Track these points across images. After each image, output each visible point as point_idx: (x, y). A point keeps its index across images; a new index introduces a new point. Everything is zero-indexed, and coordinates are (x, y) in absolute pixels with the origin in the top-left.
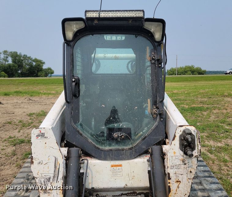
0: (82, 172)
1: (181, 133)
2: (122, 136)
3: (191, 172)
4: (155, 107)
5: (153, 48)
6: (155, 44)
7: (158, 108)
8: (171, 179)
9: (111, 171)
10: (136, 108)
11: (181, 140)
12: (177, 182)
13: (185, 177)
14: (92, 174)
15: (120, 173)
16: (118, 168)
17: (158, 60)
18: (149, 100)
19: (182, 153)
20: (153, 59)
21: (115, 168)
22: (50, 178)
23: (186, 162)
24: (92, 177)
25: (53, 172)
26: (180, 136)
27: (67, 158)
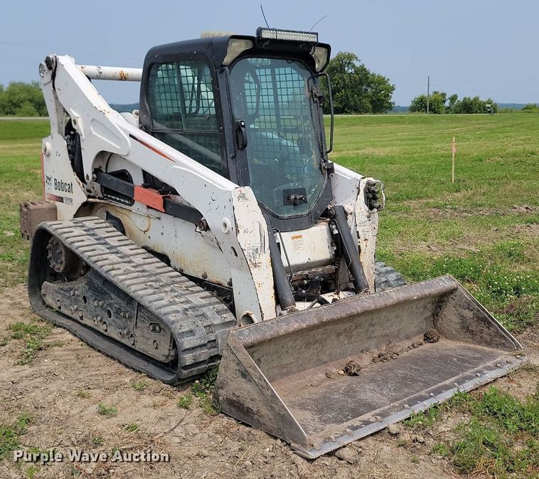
3: (375, 228)
8: (360, 238)
9: (292, 244)
11: (366, 193)
12: (365, 240)
13: (370, 234)
15: (302, 245)
16: (299, 239)
17: (320, 97)
19: (367, 208)
20: (316, 96)
21: (296, 240)
22: (257, 249)
23: (370, 218)
25: (259, 241)
26: (364, 188)
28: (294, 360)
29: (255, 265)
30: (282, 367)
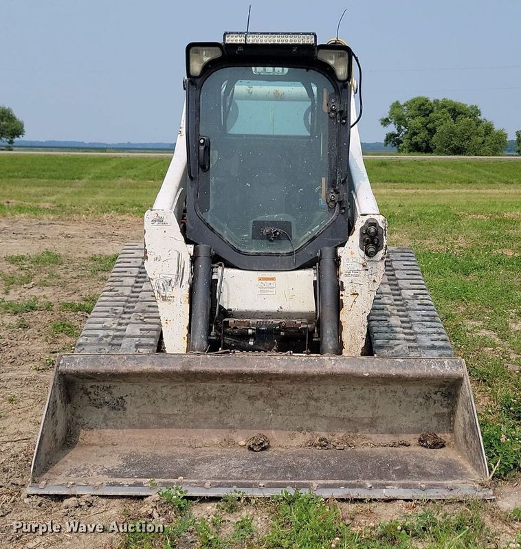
0: (216, 278)
1: (363, 224)
2: (277, 231)
3: (374, 281)
4: (332, 191)
5: (334, 91)
6: (337, 85)
7: (338, 193)
8: (344, 290)
9: (257, 286)
10: (301, 190)
11: (362, 234)
12: (354, 294)
13: (365, 288)
14: (228, 290)
15: (272, 290)
16: (269, 282)
17: (341, 112)
18: (323, 179)
19: (363, 253)
20: (332, 111)
21: (264, 282)
22: (170, 281)
23: (369, 267)
24: (229, 294)
25: (175, 273)
26: (362, 228)
27: (194, 259)
28: (180, 413)
29: (164, 299)
30: (160, 416)
